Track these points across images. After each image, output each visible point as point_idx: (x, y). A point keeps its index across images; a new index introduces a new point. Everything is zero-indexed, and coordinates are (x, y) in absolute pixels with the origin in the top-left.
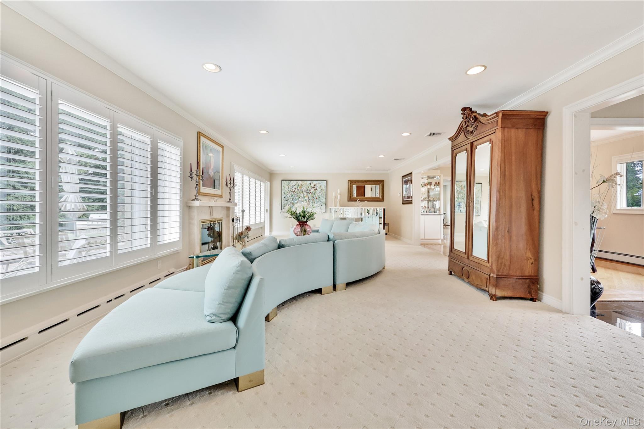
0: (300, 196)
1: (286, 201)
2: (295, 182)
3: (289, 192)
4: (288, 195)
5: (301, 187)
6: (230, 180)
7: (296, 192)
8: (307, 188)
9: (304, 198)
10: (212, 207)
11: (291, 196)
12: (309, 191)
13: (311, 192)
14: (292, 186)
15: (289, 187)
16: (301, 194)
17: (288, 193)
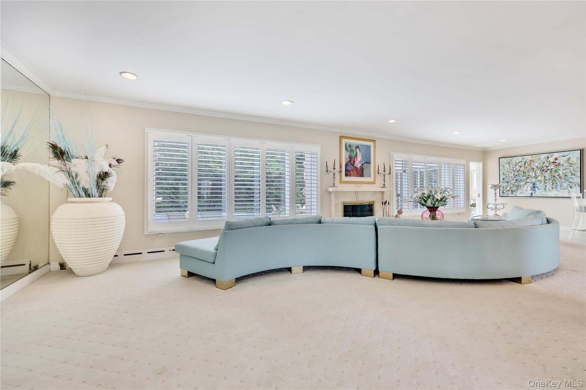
0: (528, 176)
1: (506, 184)
2: (520, 159)
3: (510, 171)
4: (508, 176)
5: (530, 163)
6: (384, 168)
7: (521, 171)
8: (541, 164)
9: (536, 178)
10: (357, 192)
11: (513, 177)
12: (545, 168)
13: (549, 169)
14: (515, 164)
15: (511, 165)
16: (531, 173)
17: (509, 173)
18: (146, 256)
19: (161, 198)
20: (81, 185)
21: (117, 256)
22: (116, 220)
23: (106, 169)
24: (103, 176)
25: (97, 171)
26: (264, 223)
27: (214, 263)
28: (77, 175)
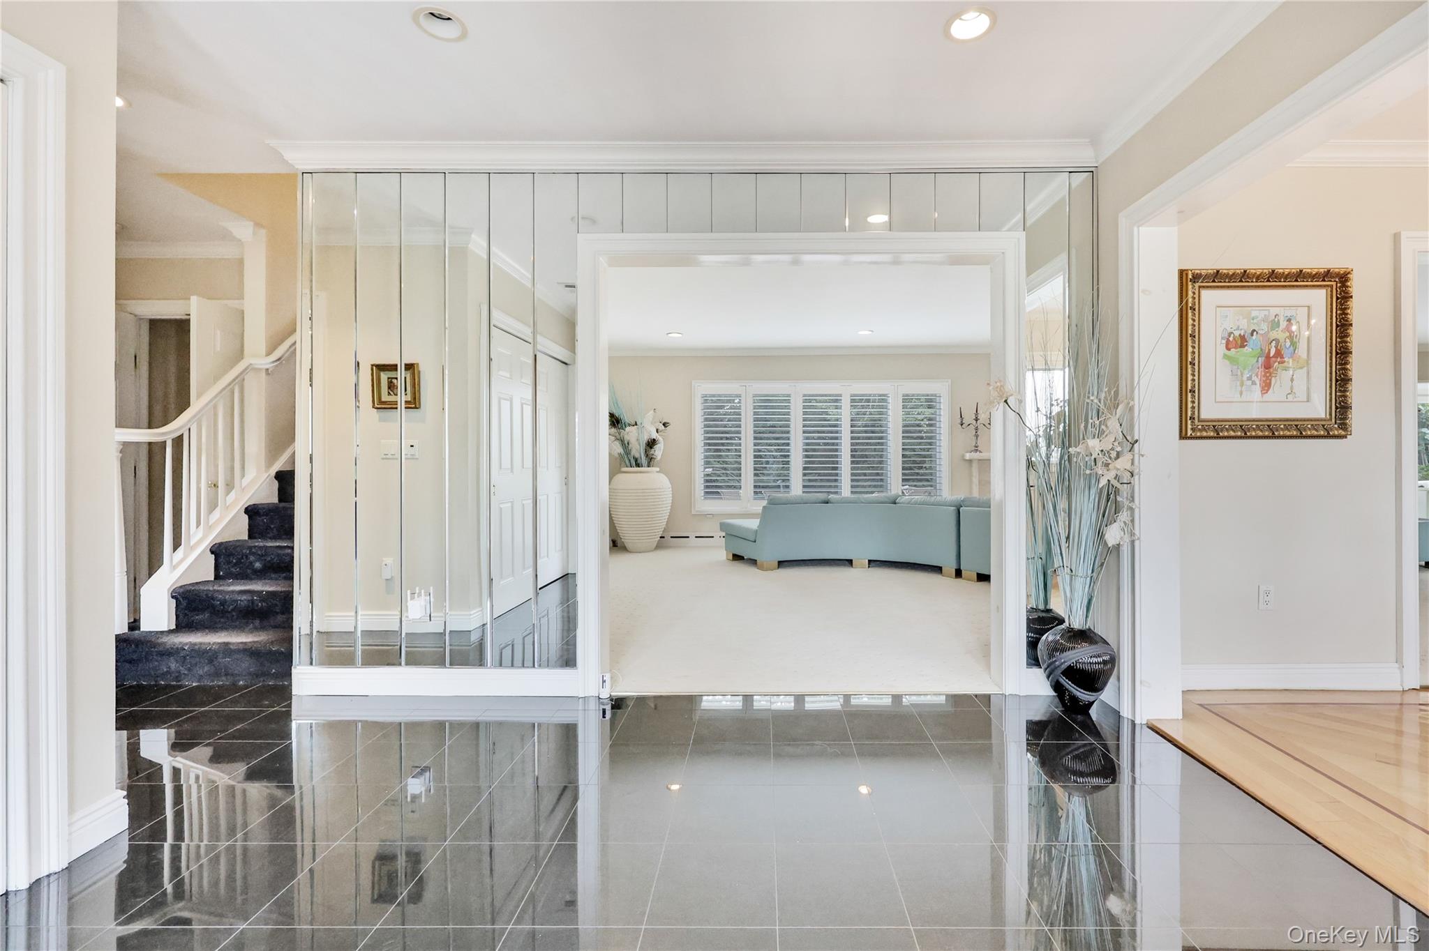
18: (692, 540)
19: (711, 470)
20: (632, 454)
21: (663, 537)
22: (662, 493)
23: (654, 435)
24: (651, 444)
25: (645, 438)
26: (820, 501)
27: (755, 542)
28: (628, 443)
